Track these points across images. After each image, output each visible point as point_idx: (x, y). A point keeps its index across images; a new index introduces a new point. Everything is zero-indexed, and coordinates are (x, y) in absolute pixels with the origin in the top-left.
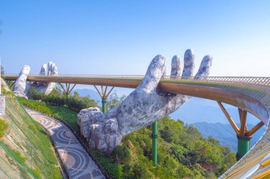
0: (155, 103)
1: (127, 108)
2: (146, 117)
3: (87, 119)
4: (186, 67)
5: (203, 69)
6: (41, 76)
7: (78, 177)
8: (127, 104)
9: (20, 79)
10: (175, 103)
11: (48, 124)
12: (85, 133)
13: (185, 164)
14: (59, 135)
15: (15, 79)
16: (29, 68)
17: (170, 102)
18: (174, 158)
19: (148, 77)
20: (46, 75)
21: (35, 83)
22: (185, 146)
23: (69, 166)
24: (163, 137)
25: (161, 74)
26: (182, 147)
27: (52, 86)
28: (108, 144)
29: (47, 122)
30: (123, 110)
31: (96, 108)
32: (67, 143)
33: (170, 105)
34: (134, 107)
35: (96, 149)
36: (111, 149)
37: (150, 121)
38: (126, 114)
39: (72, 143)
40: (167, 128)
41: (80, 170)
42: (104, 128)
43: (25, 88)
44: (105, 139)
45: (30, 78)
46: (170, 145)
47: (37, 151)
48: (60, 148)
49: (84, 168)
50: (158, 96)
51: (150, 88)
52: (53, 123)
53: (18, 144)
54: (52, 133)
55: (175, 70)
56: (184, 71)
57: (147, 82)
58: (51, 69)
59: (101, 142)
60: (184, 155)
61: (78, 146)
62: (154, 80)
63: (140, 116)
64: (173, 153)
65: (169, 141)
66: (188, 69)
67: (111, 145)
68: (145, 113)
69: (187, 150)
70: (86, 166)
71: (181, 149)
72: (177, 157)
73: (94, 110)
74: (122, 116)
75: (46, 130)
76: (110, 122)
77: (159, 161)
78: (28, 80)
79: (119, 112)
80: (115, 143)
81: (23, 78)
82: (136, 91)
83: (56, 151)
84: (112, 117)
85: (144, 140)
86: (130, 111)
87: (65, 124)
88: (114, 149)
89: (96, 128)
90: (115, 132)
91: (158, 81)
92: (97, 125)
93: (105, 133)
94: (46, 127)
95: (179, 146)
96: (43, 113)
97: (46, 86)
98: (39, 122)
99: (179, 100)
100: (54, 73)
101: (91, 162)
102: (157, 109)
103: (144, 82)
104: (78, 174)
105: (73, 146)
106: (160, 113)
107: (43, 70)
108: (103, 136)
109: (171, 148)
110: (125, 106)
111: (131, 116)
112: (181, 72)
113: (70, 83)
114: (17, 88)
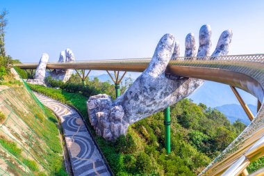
0: (164, 88)
1: (133, 95)
2: (155, 103)
3: (93, 107)
4: (201, 46)
5: (221, 47)
6: (60, 63)
7: (80, 166)
8: (133, 90)
9: (40, 67)
10: (187, 88)
11: (61, 111)
12: (92, 121)
13: (204, 151)
14: (70, 123)
15: (35, 68)
16: (47, 56)
17: (181, 87)
18: (192, 145)
19: (154, 60)
20: (64, 62)
21: (55, 70)
22: (205, 132)
23: (73, 155)
24: (180, 123)
25: (170, 56)
26: (201, 134)
27: (70, 72)
28: (113, 133)
29: (60, 109)
30: (129, 96)
31: (104, 95)
32: (76, 131)
33: (181, 90)
34: (141, 93)
35: (102, 137)
36: (116, 138)
37: (160, 107)
38: (132, 101)
39: (80, 131)
40: (185, 113)
41: (84, 159)
42: (109, 116)
43: (44, 76)
44: (110, 128)
45: (49, 66)
46: (187, 131)
47: (40, 141)
48: (68, 136)
49: (88, 158)
50: (167, 80)
51: (157, 72)
52: (65, 110)
53: (16, 135)
54: (63, 120)
55: (189, 50)
56: (199, 51)
57: (154, 65)
58: (68, 56)
59: (105, 130)
60: (203, 141)
61: (86, 134)
62: (162, 63)
63: (148, 102)
64: (191, 139)
65: (187, 127)
66: (204, 47)
67: (116, 133)
68: (153, 99)
69: (206, 137)
70: (90, 155)
71: (199, 136)
72: (195, 143)
73: (102, 97)
74: (129, 103)
75: (58, 117)
76: (115, 110)
77: (172, 149)
78: (47, 68)
79: (125, 98)
80: (119, 132)
81: (43, 65)
82: (142, 76)
83: (64, 139)
84: (119, 104)
85: (159, 126)
86: (136, 98)
87: (77, 111)
88: (118, 138)
89: (101, 116)
90: (119, 120)
91: (166, 64)
92: (102, 113)
93: (110, 121)
94: (59, 114)
95: (198, 132)
96: (58, 100)
97: (64, 73)
98: (53, 109)
99: (191, 84)
100: (71, 60)
101: (96, 151)
102: (166, 94)
103: (151, 65)
104: (80, 164)
105: (80, 134)
106: (171, 99)
107: (61, 58)
108: (107, 124)
109: (189, 134)
110: (131, 92)
111: (138, 103)
112: (195, 52)
113: (85, 69)
114: (38, 76)
